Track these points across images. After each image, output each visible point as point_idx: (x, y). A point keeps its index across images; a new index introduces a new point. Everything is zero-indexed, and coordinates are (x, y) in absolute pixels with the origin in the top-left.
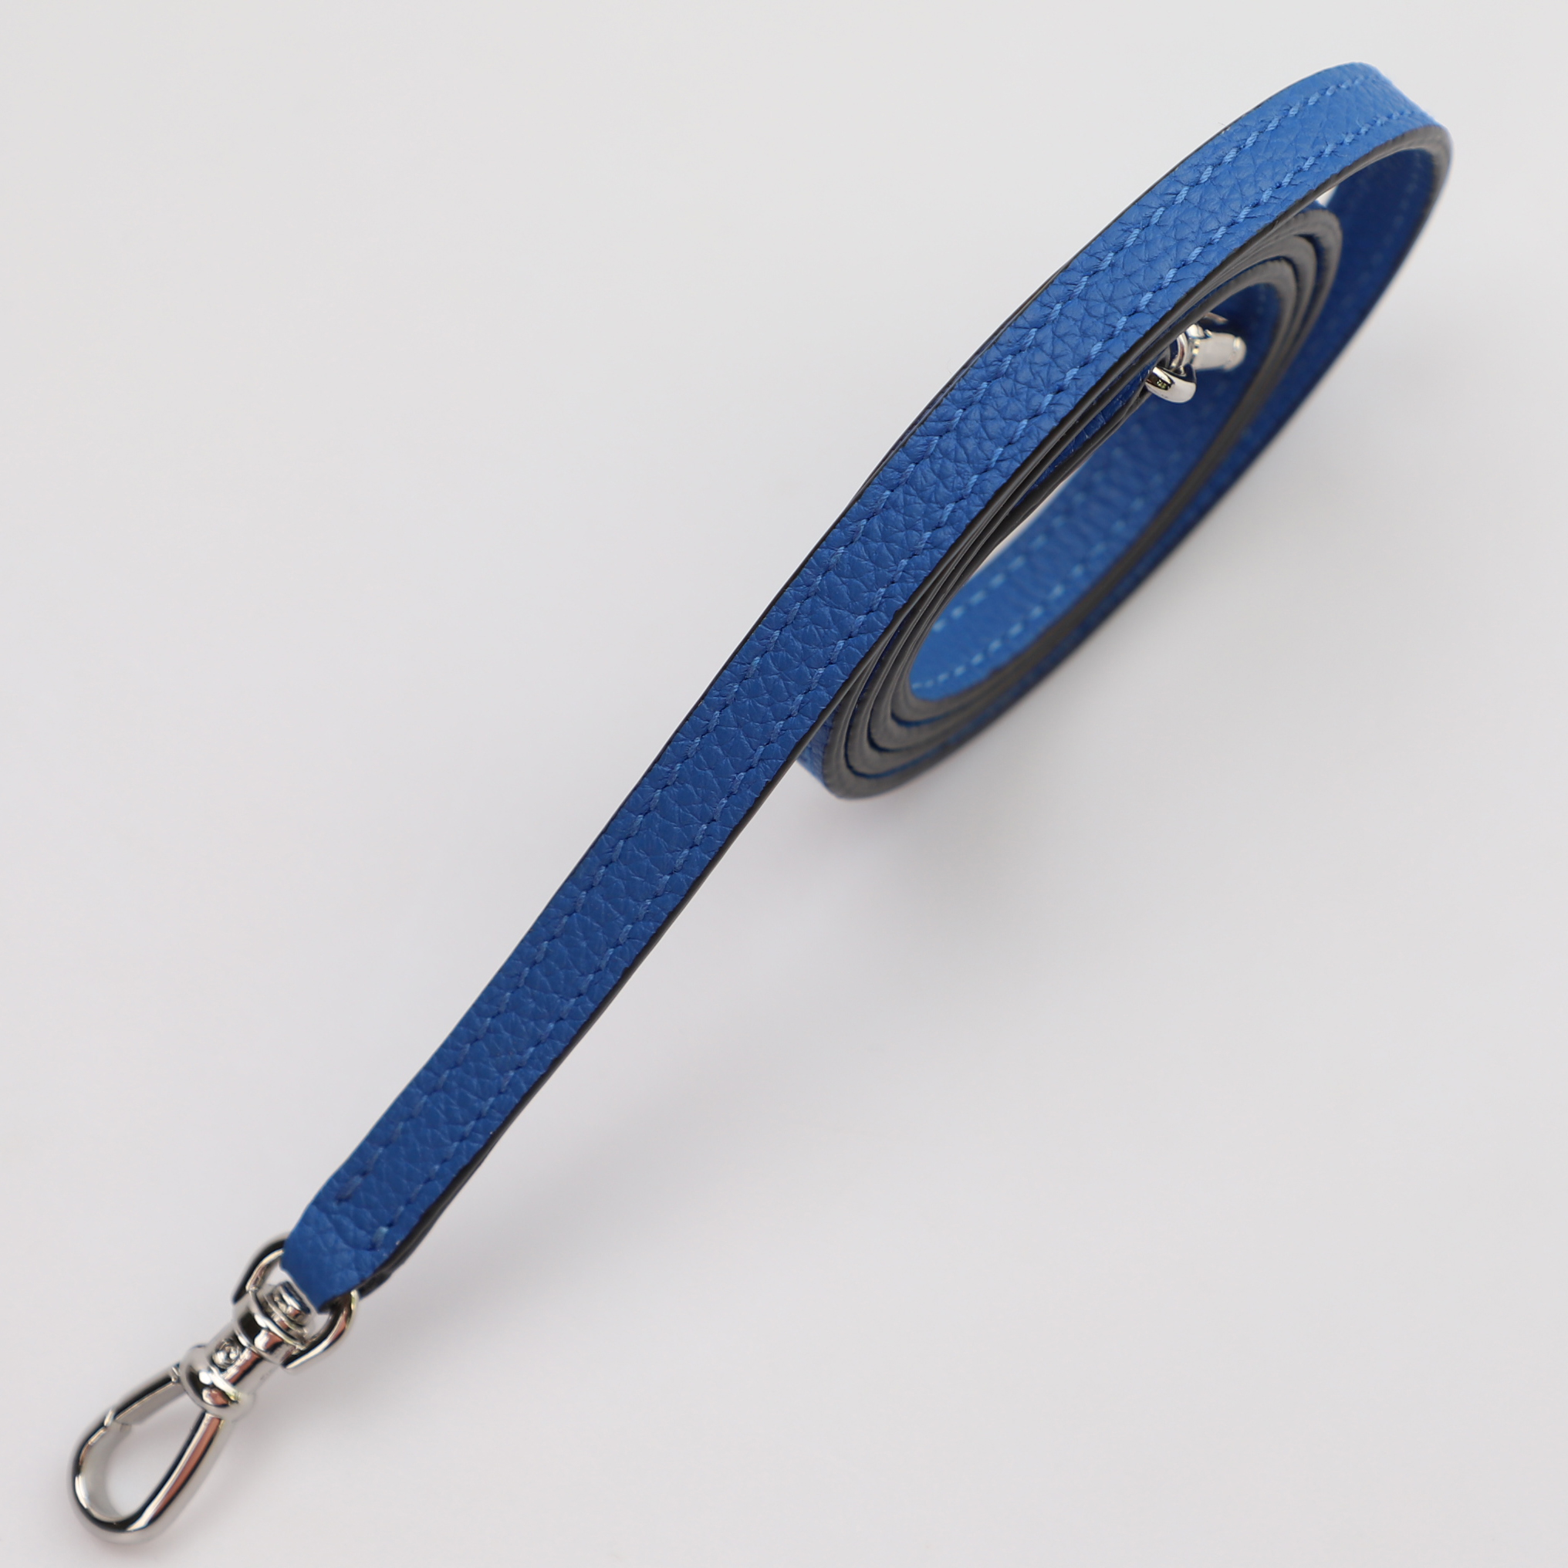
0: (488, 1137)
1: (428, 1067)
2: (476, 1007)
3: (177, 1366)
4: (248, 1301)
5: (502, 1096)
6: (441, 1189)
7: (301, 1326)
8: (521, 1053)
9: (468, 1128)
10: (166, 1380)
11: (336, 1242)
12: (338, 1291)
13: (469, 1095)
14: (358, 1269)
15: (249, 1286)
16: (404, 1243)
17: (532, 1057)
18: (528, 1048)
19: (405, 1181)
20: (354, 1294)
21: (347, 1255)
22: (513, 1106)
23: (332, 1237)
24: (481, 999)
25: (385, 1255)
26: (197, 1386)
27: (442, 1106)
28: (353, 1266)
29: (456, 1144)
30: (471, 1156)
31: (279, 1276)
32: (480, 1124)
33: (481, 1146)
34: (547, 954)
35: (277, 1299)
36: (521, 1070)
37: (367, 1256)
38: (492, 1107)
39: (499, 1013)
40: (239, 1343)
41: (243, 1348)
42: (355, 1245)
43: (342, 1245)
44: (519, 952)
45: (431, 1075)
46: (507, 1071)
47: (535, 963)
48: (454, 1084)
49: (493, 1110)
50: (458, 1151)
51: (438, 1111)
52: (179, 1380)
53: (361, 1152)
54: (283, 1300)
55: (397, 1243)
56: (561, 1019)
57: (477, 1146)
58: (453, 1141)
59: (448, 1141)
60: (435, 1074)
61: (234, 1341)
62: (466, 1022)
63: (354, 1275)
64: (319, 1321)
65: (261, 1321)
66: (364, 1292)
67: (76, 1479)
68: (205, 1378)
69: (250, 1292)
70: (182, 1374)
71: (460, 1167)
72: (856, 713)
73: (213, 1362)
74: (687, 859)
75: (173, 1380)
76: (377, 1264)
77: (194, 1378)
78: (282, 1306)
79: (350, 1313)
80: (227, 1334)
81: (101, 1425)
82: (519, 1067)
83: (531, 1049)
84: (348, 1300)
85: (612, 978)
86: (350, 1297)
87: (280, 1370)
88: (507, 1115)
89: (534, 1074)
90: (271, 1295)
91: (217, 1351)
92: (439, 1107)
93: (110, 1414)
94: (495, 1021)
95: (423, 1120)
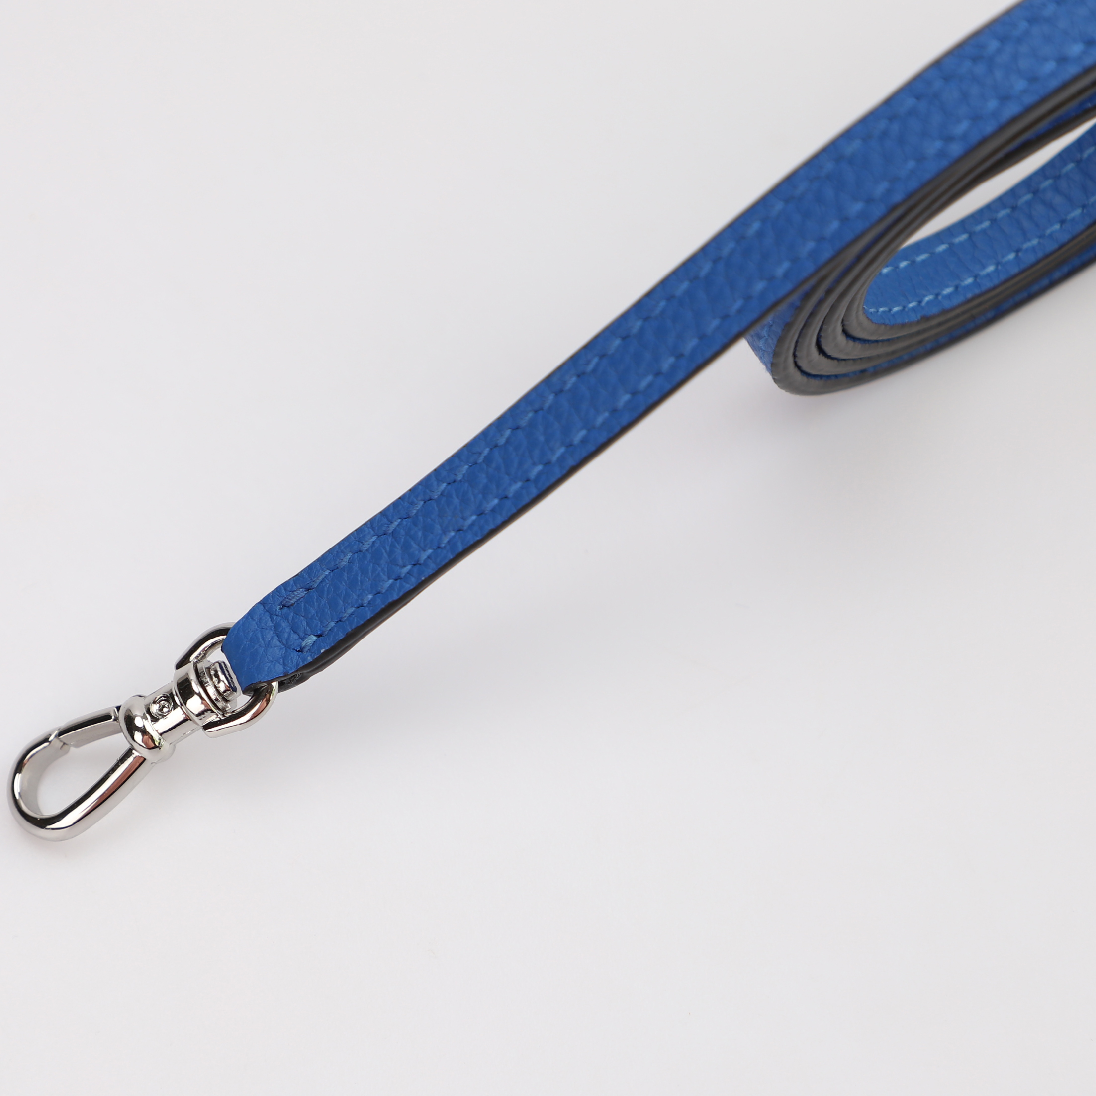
0: (420, 581)
1: (383, 513)
2: (436, 472)
3: (118, 708)
4: (189, 669)
5: (439, 550)
6: (369, 615)
7: (226, 701)
8: (464, 519)
9: (405, 570)
10: (107, 717)
11: (272, 638)
12: (264, 677)
13: (412, 543)
14: (284, 664)
15: (193, 658)
16: (327, 652)
17: (473, 524)
18: (471, 515)
19: (341, 602)
20: (275, 685)
21: (277, 651)
22: (447, 561)
23: (270, 634)
24: (442, 466)
25: (310, 659)
26: (131, 727)
27: (388, 548)
28: (282, 661)
29: (391, 581)
30: (401, 594)
31: (217, 656)
32: (416, 569)
33: (412, 587)
34: (508, 441)
35: (213, 673)
36: (461, 532)
37: (295, 656)
38: (429, 557)
39: (454, 481)
40: (174, 701)
41: (175, 706)
42: (287, 646)
43: (276, 641)
44: (485, 434)
45: (385, 520)
46: (449, 531)
47: (496, 446)
48: (402, 532)
49: (429, 560)
50: (391, 587)
51: (384, 551)
52: (116, 719)
53: (310, 569)
54: (217, 676)
55: (322, 651)
56: (506, 497)
57: (408, 587)
58: (389, 578)
59: (385, 578)
60: (389, 520)
61: (169, 697)
62: (426, 484)
63: (279, 669)
64: (241, 700)
65: (196, 687)
66: (283, 686)
67: (18, 774)
68: (139, 722)
69: (192, 662)
70: (121, 715)
71: (390, 600)
72: (821, 302)
73: (148, 711)
74: (650, 385)
75: (113, 717)
76: (301, 665)
77: (129, 720)
78: (215, 679)
79: (268, 701)
80: (165, 691)
81: (46, 740)
82: (460, 530)
83: (474, 517)
84: (270, 690)
85: (558, 474)
86: (272, 687)
87: (201, 730)
88: (440, 566)
89: (471, 538)
90: (209, 669)
91: (154, 702)
92: (384, 548)
93: (56, 732)
94: (449, 487)
95: (369, 556)
